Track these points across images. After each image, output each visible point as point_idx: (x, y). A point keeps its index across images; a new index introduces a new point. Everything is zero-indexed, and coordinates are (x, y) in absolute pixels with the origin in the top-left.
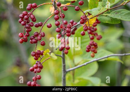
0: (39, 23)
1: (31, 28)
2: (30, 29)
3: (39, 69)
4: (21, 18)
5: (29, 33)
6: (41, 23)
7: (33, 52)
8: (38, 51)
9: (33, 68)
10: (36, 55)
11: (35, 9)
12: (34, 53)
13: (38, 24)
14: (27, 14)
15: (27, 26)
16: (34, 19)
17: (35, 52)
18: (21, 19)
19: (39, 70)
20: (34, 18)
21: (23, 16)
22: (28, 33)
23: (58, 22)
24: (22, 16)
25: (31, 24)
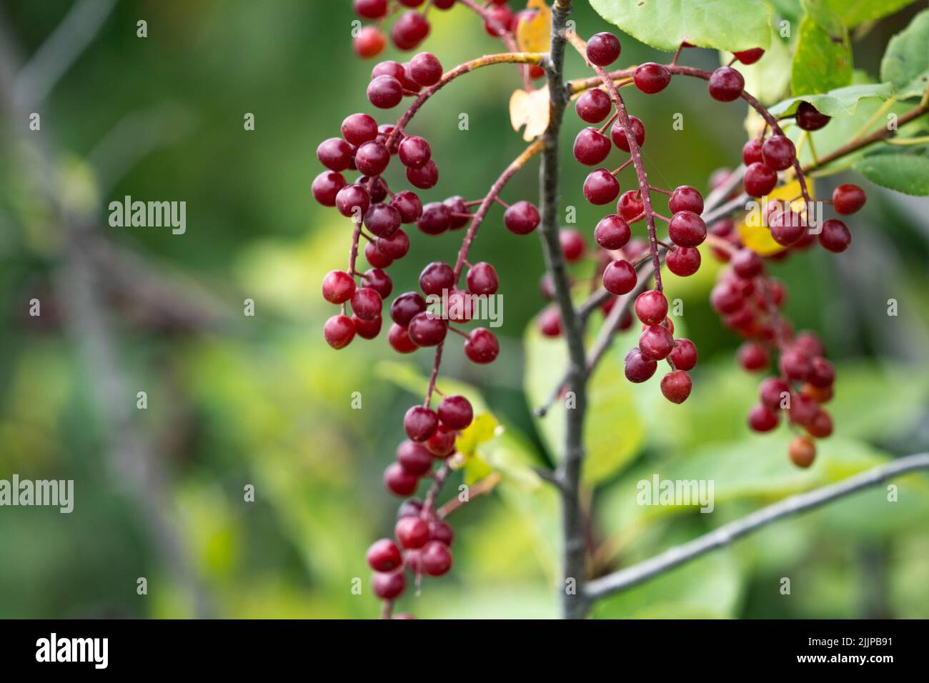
0: (449, 202)
1: (401, 233)
2: (398, 242)
3: (442, 551)
4: (328, 162)
5: (386, 271)
6: (460, 203)
7: (419, 411)
8: (449, 401)
9: (393, 548)
10: (439, 434)
11: (426, 97)
12: (425, 421)
13: (443, 208)
14: (375, 133)
15: (378, 214)
16: (425, 170)
17: (428, 412)
18: (331, 177)
19: (440, 559)
20: (426, 159)
21: (343, 147)
22: (379, 274)
23: (606, 175)
24: (338, 154)
25: (405, 204)
